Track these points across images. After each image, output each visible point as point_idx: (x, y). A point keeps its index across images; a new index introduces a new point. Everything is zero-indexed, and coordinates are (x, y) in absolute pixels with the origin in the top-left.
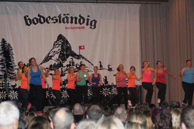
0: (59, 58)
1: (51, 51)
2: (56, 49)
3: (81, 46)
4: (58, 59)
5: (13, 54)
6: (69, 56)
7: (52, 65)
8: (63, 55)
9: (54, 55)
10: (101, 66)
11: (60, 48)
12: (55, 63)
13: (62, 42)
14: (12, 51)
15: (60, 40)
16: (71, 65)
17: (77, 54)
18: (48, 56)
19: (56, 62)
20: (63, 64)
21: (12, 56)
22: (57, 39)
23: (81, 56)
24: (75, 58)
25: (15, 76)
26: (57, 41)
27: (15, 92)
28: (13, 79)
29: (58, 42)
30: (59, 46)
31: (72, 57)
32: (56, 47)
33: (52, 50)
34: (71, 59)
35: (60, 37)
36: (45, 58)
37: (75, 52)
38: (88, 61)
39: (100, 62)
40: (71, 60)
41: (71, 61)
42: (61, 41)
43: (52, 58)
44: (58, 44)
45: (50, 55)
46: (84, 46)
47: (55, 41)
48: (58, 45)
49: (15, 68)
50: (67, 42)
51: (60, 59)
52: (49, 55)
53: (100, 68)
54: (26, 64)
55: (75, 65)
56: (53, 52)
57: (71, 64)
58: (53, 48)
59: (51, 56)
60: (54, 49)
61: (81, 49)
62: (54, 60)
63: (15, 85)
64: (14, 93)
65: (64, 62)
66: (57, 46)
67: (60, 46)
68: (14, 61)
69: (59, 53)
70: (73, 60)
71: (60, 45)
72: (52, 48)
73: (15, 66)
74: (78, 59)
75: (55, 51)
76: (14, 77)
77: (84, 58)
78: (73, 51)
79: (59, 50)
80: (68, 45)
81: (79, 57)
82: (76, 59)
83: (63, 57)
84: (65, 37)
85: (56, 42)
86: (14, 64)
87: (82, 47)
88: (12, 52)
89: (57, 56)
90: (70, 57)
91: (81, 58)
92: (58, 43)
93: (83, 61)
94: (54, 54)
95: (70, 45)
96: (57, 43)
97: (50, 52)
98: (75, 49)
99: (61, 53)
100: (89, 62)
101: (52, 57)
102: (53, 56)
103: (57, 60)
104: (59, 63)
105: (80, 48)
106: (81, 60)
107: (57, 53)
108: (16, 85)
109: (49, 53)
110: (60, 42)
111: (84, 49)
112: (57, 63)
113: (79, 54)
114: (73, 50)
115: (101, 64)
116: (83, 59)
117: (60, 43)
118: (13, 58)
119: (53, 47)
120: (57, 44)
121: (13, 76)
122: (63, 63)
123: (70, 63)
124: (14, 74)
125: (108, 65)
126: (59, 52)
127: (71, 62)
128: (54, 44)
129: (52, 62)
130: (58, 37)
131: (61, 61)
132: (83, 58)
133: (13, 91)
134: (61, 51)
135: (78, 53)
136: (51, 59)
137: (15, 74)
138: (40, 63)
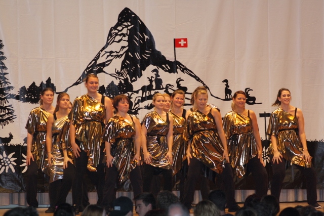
0: (122, 68)
1: (102, 51)
2: (115, 47)
3: (180, 40)
4: (119, 71)
5: (4, 58)
6: (148, 66)
7: (106, 86)
8: (134, 61)
9: (111, 60)
10: (228, 91)
11: (126, 44)
12: (113, 82)
13: (129, 28)
14: (2, 50)
15: (125, 24)
16: (154, 88)
17: (167, 59)
18: (95, 65)
19: (114, 79)
20: (133, 84)
21: (3, 63)
22: (117, 21)
23: (180, 64)
24: (163, 68)
25: (8, 113)
26: (118, 25)
27: (8, 154)
28: (3, 121)
29: (120, 28)
30: (124, 38)
31: (155, 67)
32: (114, 41)
33: (104, 48)
34: (153, 71)
35: (126, 15)
36: (86, 68)
37: (162, 54)
38: (195, 77)
39: (226, 81)
40: (153, 74)
41: (154, 76)
42: (127, 26)
43: (105, 69)
44: (120, 33)
45: (99, 62)
46: (185, 40)
47: (113, 26)
48: (120, 35)
49: (9, 92)
50: (143, 28)
51: (125, 72)
52: (96, 62)
53: (226, 95)
54: (38, 85)
55: (164, 87)
56: (107, 52)
57: (154, 83)
58: (107, 44)
59: (103, 65)
60: (109, 46)
61: (180, 46)
62: (111, 75)
63: (8, 136)
64: (6, 158)
65: (134, 81)
66: (118, 38)
67: (126, 38)
68: (6, 76)
69: (122, 55)
70: (157, 75)
71: (124, 35)
72: (105, 44)
73: (9, 88)
74: (170, 71)
75: (111, 52)
76: (7, 116)
77: (186, 69)
78: (159, 53)
79: (123, 47)
80: (146, 37)
81: (174, 66)
82: (167, 73)
83: (133, 67)
84: (138, 15)
85: (115, 28)
86: (6, 83)
87: (182, 43)
88: (2, 53)
89: (117, 64)
90: (151, 67)
91: (178, 70)
92: (119, 31)
93: (184, 76)
94: (110, 58)
95: (151, 36)
96: (116, 31)
97: (99, 53)
98: (164, 47)
99: (127, 57)
100: (198, 80)
101: (104, 67)
102: (108, 65)
103: (118, 73)
104: (123, 82)
105: (177, 43)
106: (180, 74)
107: (118, 56)
108: (11, 137)
109: (98, 57)
110: (126, 29)
111: (186, 45)
112: (117, 82)
113: (173, 60)
114: (158, 48)
115: (227, 86)
116: (183, 71)
117: (125, 31)
118: (5, 68)
119: (108, 40)
120: (117, 34)
121: (2, 113)
122: (132, 81)
123: (151, 81)
124: (5, 108)
125: (246, 89)
126: (121, 53)
127: (153, 79)
128: (110, 34)
129: (104, 80)
130: (120, 15)
131: (128, 76)
132: (184, 69)
133: (4, 152)
134: (127, 52)
135: (170, 57)
136: (101, 71)
137: (8, 110)
138: (75, 82)
